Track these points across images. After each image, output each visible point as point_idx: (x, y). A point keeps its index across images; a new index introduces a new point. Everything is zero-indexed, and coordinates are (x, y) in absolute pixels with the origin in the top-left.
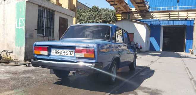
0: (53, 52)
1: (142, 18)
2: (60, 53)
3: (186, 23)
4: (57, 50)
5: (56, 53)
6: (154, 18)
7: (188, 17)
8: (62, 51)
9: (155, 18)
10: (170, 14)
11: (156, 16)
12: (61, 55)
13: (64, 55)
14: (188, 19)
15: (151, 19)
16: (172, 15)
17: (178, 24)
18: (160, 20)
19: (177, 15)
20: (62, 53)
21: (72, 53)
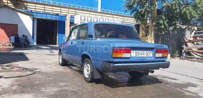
0: (133, 54)
1: (13, 6)
2: (140, 55)
3: (57, 18)
4: (137, 52)
5: (136, 55)
6: (28, 9)
7: (61, 13)
8: (141, 52)
9: (30, 9)
10: (44, 7)
11: (30, 7)
12: (142, 56)
13: (144, 56)
14: (59, 15)
15: (25, 9)
16: (47, 9)
17: (51, 18)
18: (32, 11)
19: (52, 10)
20: (142, 54)
21: (150, 53)
